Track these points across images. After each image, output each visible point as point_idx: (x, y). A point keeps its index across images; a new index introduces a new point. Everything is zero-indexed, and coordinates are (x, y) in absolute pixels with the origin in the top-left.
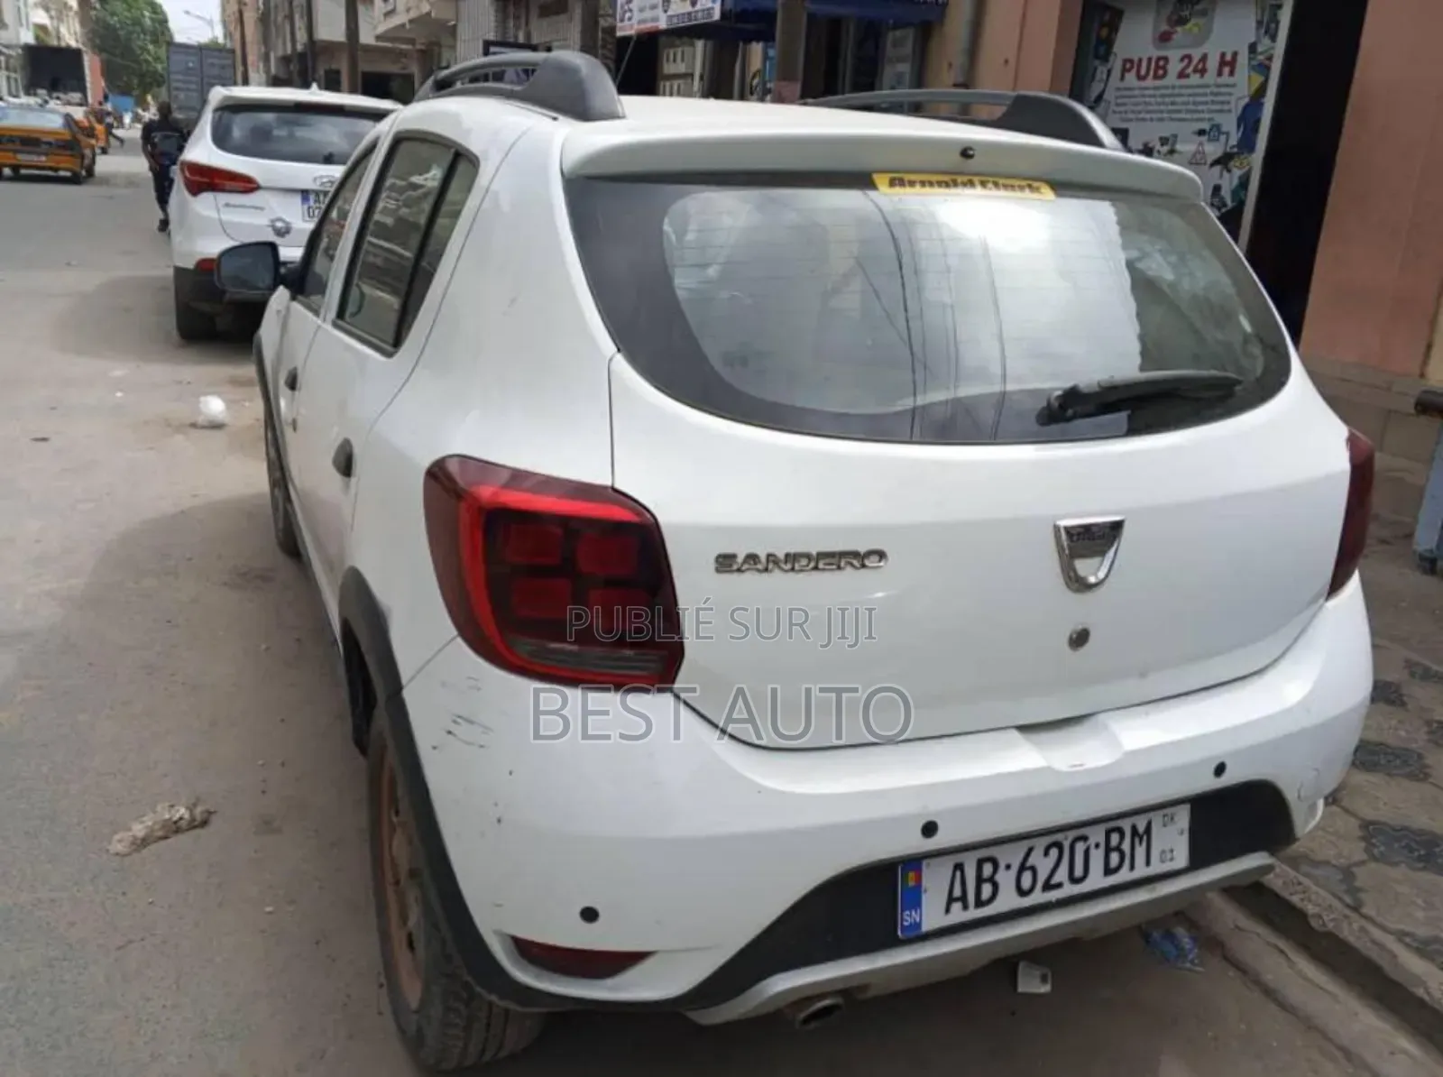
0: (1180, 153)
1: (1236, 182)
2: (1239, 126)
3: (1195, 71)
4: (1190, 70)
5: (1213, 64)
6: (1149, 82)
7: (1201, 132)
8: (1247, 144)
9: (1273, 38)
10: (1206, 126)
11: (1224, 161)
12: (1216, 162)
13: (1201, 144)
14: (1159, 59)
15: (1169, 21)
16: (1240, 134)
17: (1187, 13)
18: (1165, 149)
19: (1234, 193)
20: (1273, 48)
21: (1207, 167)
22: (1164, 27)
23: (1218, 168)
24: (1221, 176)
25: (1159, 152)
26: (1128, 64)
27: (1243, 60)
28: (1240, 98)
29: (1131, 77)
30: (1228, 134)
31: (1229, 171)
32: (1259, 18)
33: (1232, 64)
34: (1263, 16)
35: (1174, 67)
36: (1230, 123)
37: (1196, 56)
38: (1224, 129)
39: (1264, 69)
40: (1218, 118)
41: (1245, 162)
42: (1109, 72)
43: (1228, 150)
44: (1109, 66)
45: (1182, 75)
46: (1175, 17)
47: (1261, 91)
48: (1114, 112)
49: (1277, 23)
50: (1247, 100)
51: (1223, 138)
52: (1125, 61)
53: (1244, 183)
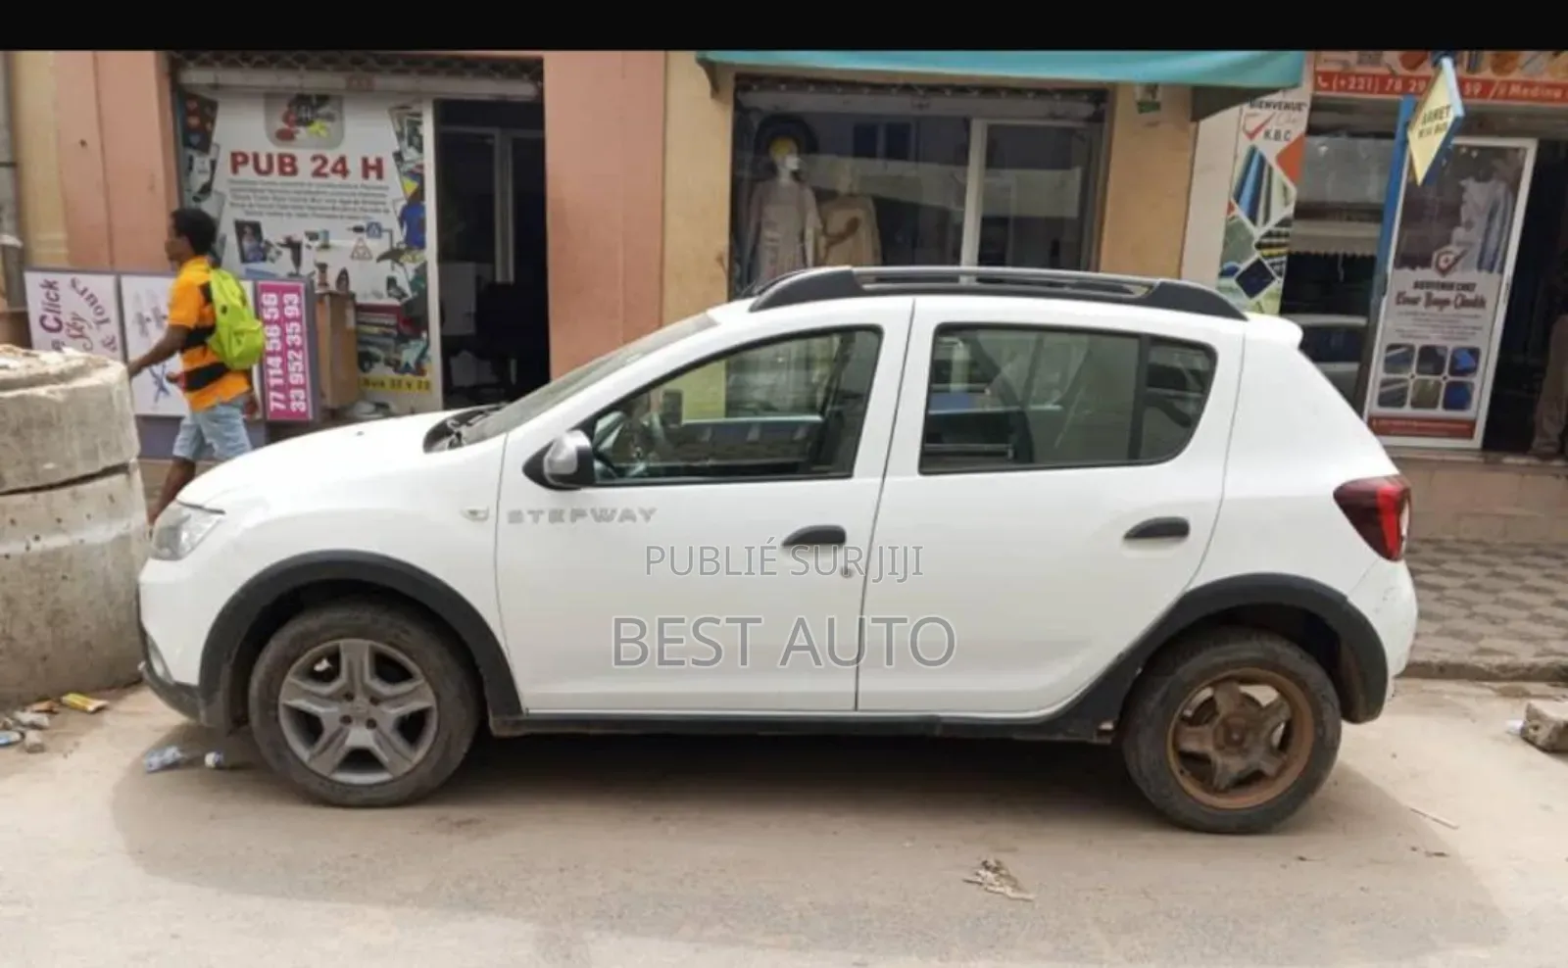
0: (338, 248)
1: (411, 275)
2: (402, 226)
3: (334, 171)
4: (327, 170)
5: (354, 166)
6: (275, 176)
7: (358, 230)
8: (415, 240)
9: (420, 149)
10: (362, 223)
11: (393, 255)
12: (383, 257)
13: (360, 240)
14: (281, 157)
15: (286, 119)
16: (405, 230)
17: (309, 115)
18: (317, 244)
19: (413, 284)
20: (422, 158)
21: (374, 260)
22: (281, 125)
23: (388, 263)
24: (393, 269)
25: (309, 247)
26: (238, 160)
27: (390, 165)
28: (395, 202)
29: (247, 172)
30: (391, 232)
31: (402, 265)
32: (399, 129)
33: (379, 168)
34: (403, 129)
35: (306, 166)
36: (390, 221)
37: (332, 157)
38: (385, 226)
39: (417, 176)
40: (376, 218)
41: (418, 257)
42: (213, 164)
43: (395, 245)
44: (212, 155)
45: (317, 173)
46: (292, 118)
47: (419, 194)
48: (232, 204)
49: (421, 138)
50: (404, 202)
51: (386, 235)
52: (234, 155)
53: (421, 274)
